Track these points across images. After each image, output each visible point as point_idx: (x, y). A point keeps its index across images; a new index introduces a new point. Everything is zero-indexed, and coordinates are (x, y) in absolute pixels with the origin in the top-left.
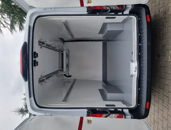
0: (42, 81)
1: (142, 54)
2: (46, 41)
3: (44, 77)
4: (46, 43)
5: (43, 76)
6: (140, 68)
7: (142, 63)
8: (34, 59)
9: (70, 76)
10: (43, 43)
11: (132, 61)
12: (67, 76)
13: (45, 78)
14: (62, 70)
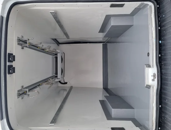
0: (24, 93)
1: (165, 55)
2: (29, 40)
3: (26, 88)
4: (29, 42)
5: (24, 87)
6: (161, 76)
7: (165, 69)
8: (8, 64)
9: (66, 83)
10: (25, 42)
11: (149, 66)
12: (62, 83)
13: (27, 90)
14: (56, 77)
